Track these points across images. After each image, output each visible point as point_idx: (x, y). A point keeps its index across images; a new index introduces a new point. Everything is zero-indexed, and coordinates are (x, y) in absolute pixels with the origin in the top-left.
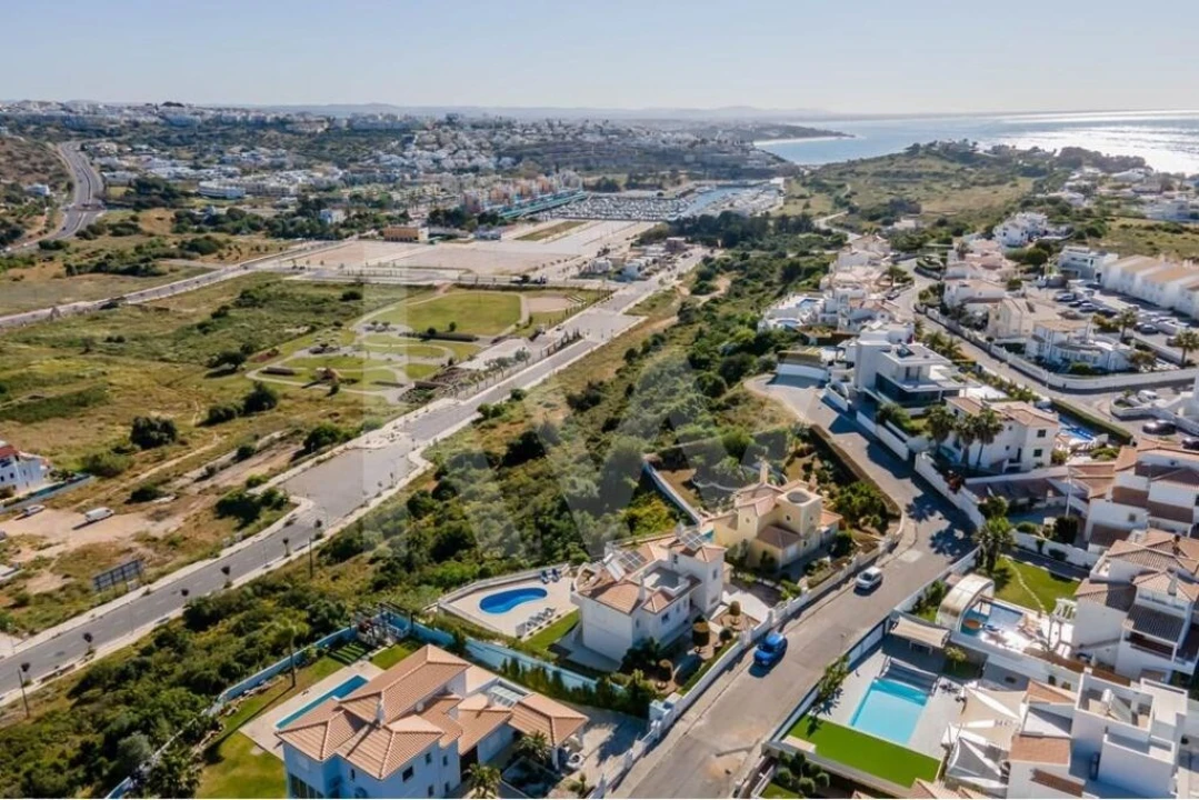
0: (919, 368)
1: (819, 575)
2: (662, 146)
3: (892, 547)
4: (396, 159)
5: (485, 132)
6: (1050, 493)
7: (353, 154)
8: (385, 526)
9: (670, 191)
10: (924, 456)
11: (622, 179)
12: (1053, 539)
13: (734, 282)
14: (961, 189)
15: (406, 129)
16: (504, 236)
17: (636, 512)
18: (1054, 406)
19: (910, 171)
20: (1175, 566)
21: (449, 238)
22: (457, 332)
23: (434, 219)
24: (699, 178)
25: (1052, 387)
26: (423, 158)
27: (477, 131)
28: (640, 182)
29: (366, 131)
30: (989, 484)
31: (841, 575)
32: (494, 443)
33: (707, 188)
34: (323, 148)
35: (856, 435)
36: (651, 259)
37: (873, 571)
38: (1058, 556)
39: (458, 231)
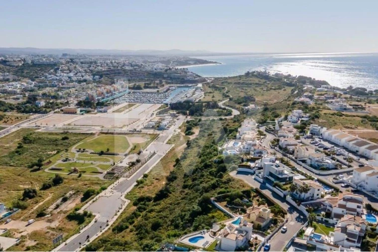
0: (282, 171)
1: (273, 229)
2: (155, 71)
3: (287, 221)
4: (54, 77)
5: (87, 65)
6: (322, 205)
7: (36, 75)
8: (129, 221)
9: (161, 89)
10: (288, 196)
11: (142, 84)
12: (325, 217)
13: (200, 131)
14: (267, 90)
15: (55, 65)
16: (108, 111)
17: (214, 214)
18: (319, 181)
19: (247, 82)
20: (355, 223)
21: (88, 112)
22: (110, 152)
23: (79, 104)
24: (169, 83)
25: (316, 174)
26: (64, 76)
27: (83, 65)
28: (149, 86)
29: (39, 65)
30: (308, 204)
31: (277, 229)
32: (146, 193)
33: (174, 88)
34: (23, 72)
35: (267, 190)
36: (168, 121)
37: (285, 227)
38: (326, 221)
39: (90, 109)
